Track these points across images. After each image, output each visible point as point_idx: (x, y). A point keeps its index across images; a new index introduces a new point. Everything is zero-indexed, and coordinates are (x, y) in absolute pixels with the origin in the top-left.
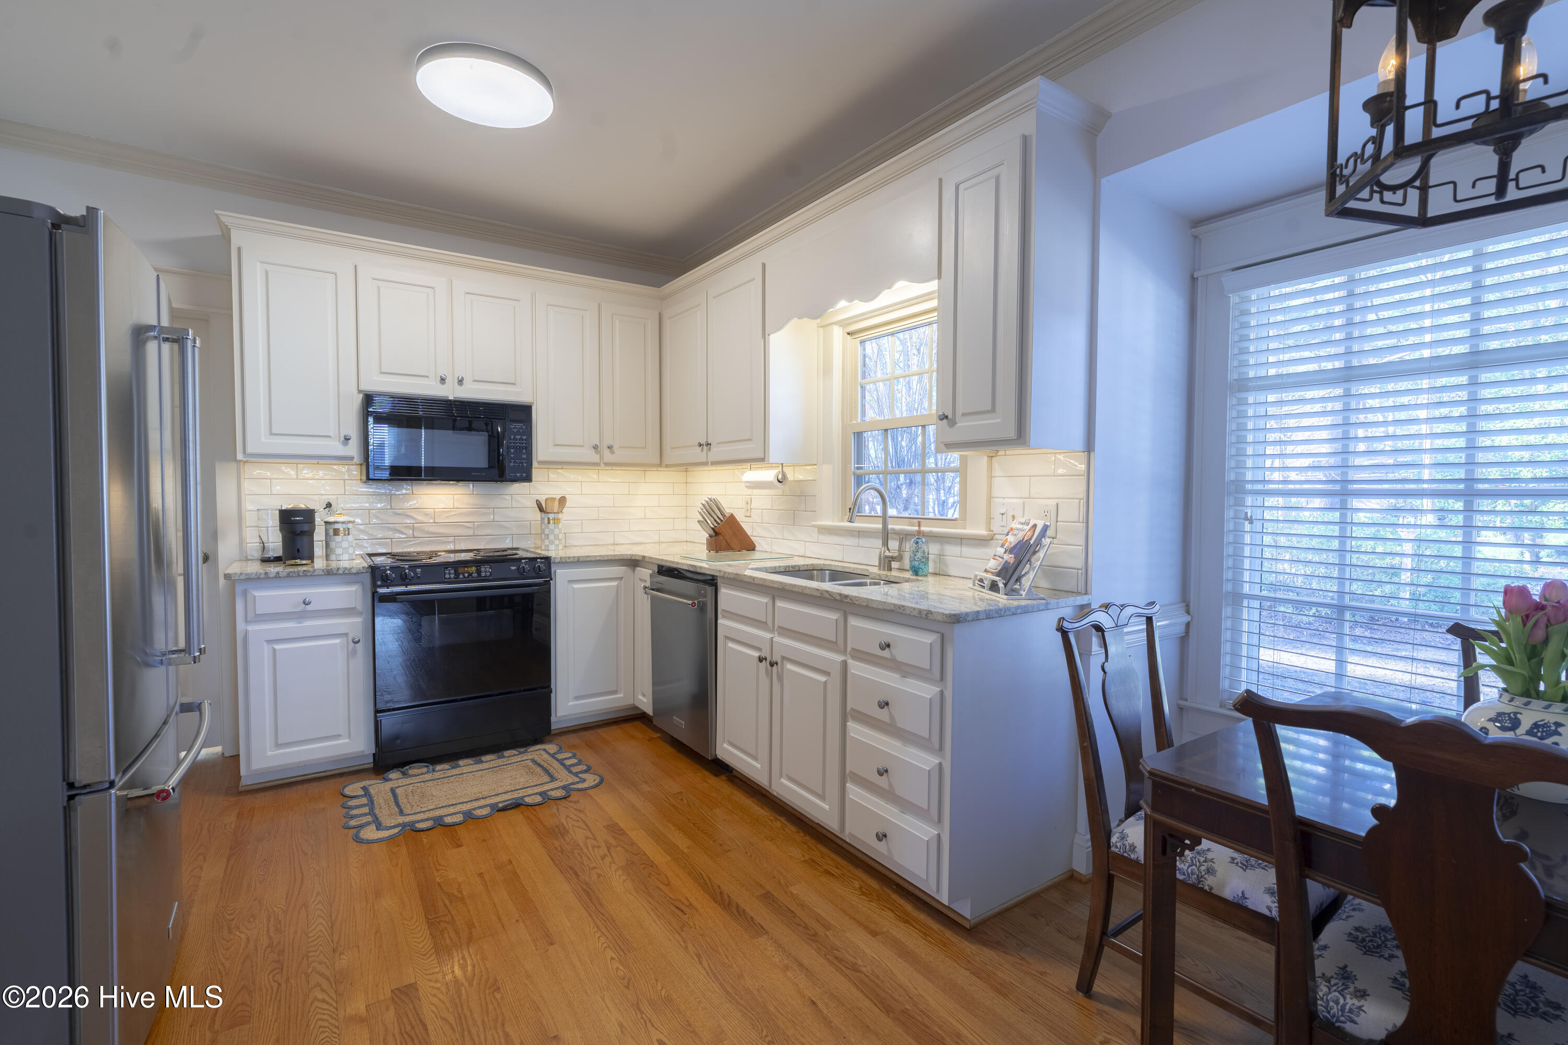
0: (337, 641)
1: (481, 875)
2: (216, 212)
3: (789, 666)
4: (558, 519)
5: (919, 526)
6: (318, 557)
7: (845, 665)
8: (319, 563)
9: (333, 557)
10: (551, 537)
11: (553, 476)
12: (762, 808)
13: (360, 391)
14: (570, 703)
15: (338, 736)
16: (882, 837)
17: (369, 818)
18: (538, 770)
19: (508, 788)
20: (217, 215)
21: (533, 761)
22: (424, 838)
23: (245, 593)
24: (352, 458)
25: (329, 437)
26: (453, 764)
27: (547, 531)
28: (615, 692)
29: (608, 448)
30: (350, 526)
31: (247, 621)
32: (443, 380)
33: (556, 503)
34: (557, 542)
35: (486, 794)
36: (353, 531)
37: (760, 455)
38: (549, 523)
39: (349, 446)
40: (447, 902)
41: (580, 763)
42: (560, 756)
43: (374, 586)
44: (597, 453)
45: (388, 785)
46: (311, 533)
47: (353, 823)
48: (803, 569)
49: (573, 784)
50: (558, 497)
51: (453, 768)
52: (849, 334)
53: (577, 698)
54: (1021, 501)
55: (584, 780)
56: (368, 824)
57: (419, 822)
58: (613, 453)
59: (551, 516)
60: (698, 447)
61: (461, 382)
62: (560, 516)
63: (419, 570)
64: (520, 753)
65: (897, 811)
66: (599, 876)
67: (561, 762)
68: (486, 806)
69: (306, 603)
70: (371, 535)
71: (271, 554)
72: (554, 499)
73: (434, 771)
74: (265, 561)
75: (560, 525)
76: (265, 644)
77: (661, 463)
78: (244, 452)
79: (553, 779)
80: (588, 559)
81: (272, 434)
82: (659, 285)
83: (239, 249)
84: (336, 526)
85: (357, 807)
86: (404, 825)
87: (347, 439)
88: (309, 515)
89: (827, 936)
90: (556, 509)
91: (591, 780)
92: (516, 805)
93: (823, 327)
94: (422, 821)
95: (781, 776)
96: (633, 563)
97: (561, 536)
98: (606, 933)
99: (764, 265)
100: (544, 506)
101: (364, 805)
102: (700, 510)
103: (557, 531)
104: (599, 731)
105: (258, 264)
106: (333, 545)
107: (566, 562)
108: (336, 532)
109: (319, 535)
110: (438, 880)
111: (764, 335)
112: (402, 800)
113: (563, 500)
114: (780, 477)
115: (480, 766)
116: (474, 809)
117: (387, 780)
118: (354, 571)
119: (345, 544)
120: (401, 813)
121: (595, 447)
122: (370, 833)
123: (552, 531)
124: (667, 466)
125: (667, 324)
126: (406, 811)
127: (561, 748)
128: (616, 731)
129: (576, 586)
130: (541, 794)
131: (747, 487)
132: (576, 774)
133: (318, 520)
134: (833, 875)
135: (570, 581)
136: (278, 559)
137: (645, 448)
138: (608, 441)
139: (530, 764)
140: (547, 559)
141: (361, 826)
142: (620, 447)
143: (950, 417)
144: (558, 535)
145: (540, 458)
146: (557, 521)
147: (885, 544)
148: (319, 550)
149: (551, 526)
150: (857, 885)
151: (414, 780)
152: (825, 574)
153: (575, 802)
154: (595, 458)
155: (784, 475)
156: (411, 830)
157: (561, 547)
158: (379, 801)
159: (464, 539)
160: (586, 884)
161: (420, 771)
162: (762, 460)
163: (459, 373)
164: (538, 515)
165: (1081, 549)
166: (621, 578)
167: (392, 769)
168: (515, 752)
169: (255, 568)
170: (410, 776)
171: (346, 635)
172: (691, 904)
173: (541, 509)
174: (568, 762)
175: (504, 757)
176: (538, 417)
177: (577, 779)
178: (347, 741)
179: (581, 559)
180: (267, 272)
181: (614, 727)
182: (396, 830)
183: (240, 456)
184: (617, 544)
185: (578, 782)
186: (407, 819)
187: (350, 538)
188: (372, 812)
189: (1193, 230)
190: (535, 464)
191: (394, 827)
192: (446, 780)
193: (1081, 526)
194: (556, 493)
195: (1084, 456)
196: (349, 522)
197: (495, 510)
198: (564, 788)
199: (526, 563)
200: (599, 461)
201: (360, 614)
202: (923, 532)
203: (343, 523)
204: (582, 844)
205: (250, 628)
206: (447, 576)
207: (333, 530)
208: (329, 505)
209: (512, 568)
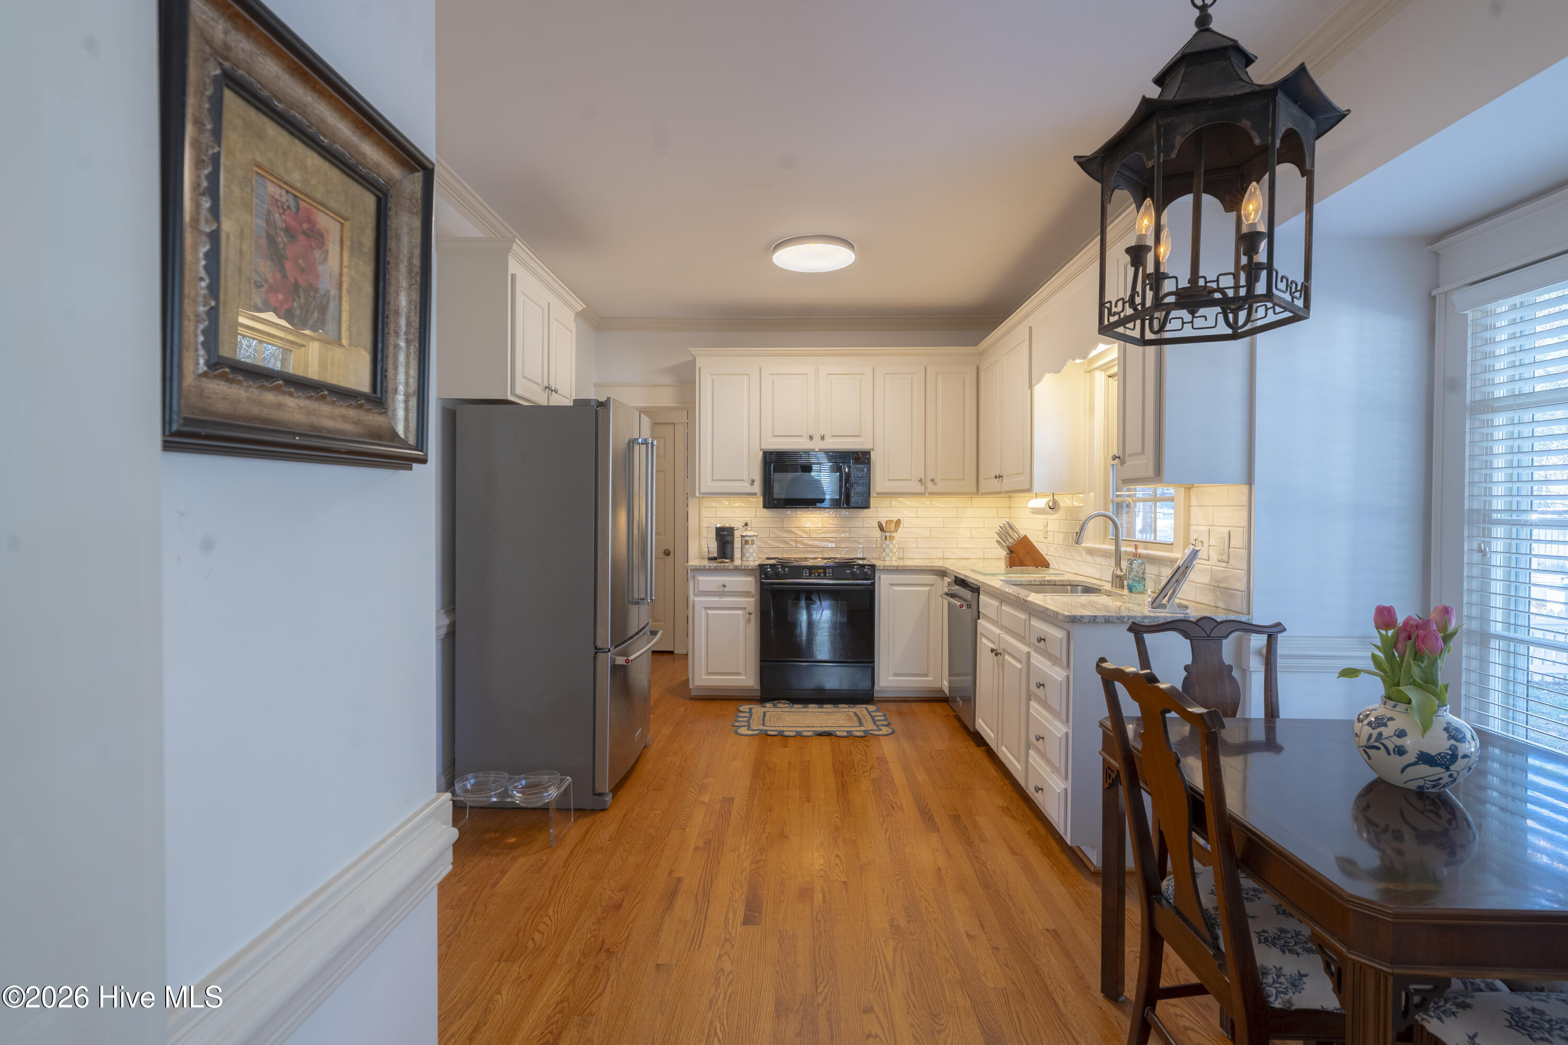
0: (740, 612)
1: (790, 763)
2: (689, 349)
3: (1007, 657)
4: (893, 537)
5: (1136, 549)
6: (737, 558)
7: (1028, 654)
8: (737, 562)
9: (744, 559)
10: (887, 550)
11: (894, 503)
12: (997, 772)
13: (761, 450)
14: (890, 678)
15: (739, 674)
16: (1038, 789)
17: (746, 724)
18: (855, 718)
19: (830, 725)
20: (689, 351)
21: (855, 714)
22: (769, 739)
23: (694, 577)
24: (756, 494)
25: (743, 480)
26: (805, 706)
27: (884, 546)
28: (926, 675)
29: (932, 480)
30: (754, 538)
31: (695, 595)
32: (811, 438)
33: (893, 525)
34: (891, 555)
35: (815, 725)
36: (756, 542)
37: (1028, 487)
38: (886, 539)
39: (754, 486)
40: (766, 770)
41: (885, 720)
42: (874, 714)
43: (761, 578)
44: (922, 485)
45: (764, 709)
46: (732, 543)
47: (737, 724)
48: (1059, 583)
49: (871, 730)
50: (895, 520)
51: (804, 708)
52: (1110, 376)
53: (895, 675)
54: (1207, 528)
55: (881, 730)
56: (744, 726)
57: (770, 731)
58: (935, 484)
59: (888, 534)
60: (994, 479)
61: (823, 438)
62: (894, 534)
63: (787, 569)
64: (850, 707)
65: (1049, 770)
66: (856, 780)
67: (873, 717)
68: (811, 731)
69: (724, 586)
70: (771, 545)
71: (711, 556)
72: (892, 521)
73: (792, 707)
74: (711, 559)
75: (894, 542)
76: (703, 609)
77: (978, 491)
78: (700, 492)
79: (861, 724)
80: (905, 568)
81: (714, 480)
82: (975, 344)
83: (700, 368)
84: (747, 538)
85: (742, 717)
86: (762, 730)
87: (753, 481)
88: (731, 531)
89: (979, 845)
90: (893, 529)
91: (885, 730)
92: (829, 734)
93: (1089, 372)
94: (772, 731)
95: (1002, 745)
96: (942, 573)
97: (894, 550)
98: (841, 805)
99: (1030, 328)
100: (884, 526)
101: (746, 717)
102: (998, 531)
103: (891, 546)
104: (913, 704)
105: (709, 376)
106: (744, 550)
107: (888, 570)
108: (747, 542)
109: (737, 544)
110: (767, 760)
111: (1031, 387)
112: (767, 718)
113: (898, 522)
114: (1051, 504)
115: (821, 710)
116: (804, 731)
117: (764, 707)
118: (750, 568)
119: (751, 551)
120: (763, 724)
121: (921, 481)
122: (743, 731)
123: (888, 546)
124: (983, 494)
125: (982, 374)
126: (766, 724)
127: (878, 709)
128: (925, 707)
129: (896, 588)
130: (847, 732)
131: (1031, 512)
132: (877, 726)
133: (737, 534)
134: (1016, 819)
135: (891, 584)
136: (714, 559)
137: (963, 479)
138: (931, 475)
139: (852, 714)
140: (873, 567)
141: (740, 727)
142: (942, 480)
143: (1121, 457)
144: (892, 549)
145: (878, 490)
146: (892, 538)
147: (1118, 564)
148: (737, 554)
149: (887, 542)
150: (1029, 828)
151: (779, 710)
152: (1078, 589)
153: (867, 741)
154: (922, 489)
155: (1055, 502)
156: (765, 735)
157: (894, 558)
158: (755, 716)
159: (829, 550)
160: (846, 782)
161: (784, 706)
162: (1029, 490)
163: (822, 432)
164: (878, 533)
165: (1243, 573)
166: (932, 585)
167: (769, 701)
168: (847, 706)
169: (706, 563)
170: (777, 707)
171: (745, 608)
172: (902, 807)
173: (881, 528)
174: (877, 718)
175: (838, 707)
176: (876, 459)
177: (876, 728)
178: (744, 677)
179: (899, 568)
180: (713, 380)
181: (927, 704)
182: (756, 732)
183: (697, 494)
184: (946, 559)
185: (876, 730)
186: (765, 728)
187: (754, 546)
188: (748, 722)
189: (1429, 247)
190: (873, 494)
191: (756, 730)
192: (796, 713)
193: (1244, 552)
194: (894, 516)
195: (1245, 488)
196: (754, 536)
197: (852, 529)
198: (864, 731)
199: (857, 569)
200: (923, 491)
201: (753, 596)
202: (1140, 554)
203: (751, 536)
204: (856, 763)
205: (697, 599)
206: (804, 574)
207: (745, 542)
208: (746, 524)
209: (848, 571)
